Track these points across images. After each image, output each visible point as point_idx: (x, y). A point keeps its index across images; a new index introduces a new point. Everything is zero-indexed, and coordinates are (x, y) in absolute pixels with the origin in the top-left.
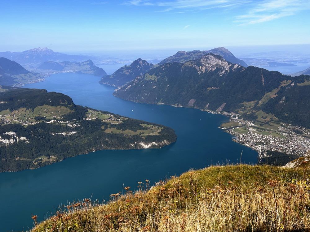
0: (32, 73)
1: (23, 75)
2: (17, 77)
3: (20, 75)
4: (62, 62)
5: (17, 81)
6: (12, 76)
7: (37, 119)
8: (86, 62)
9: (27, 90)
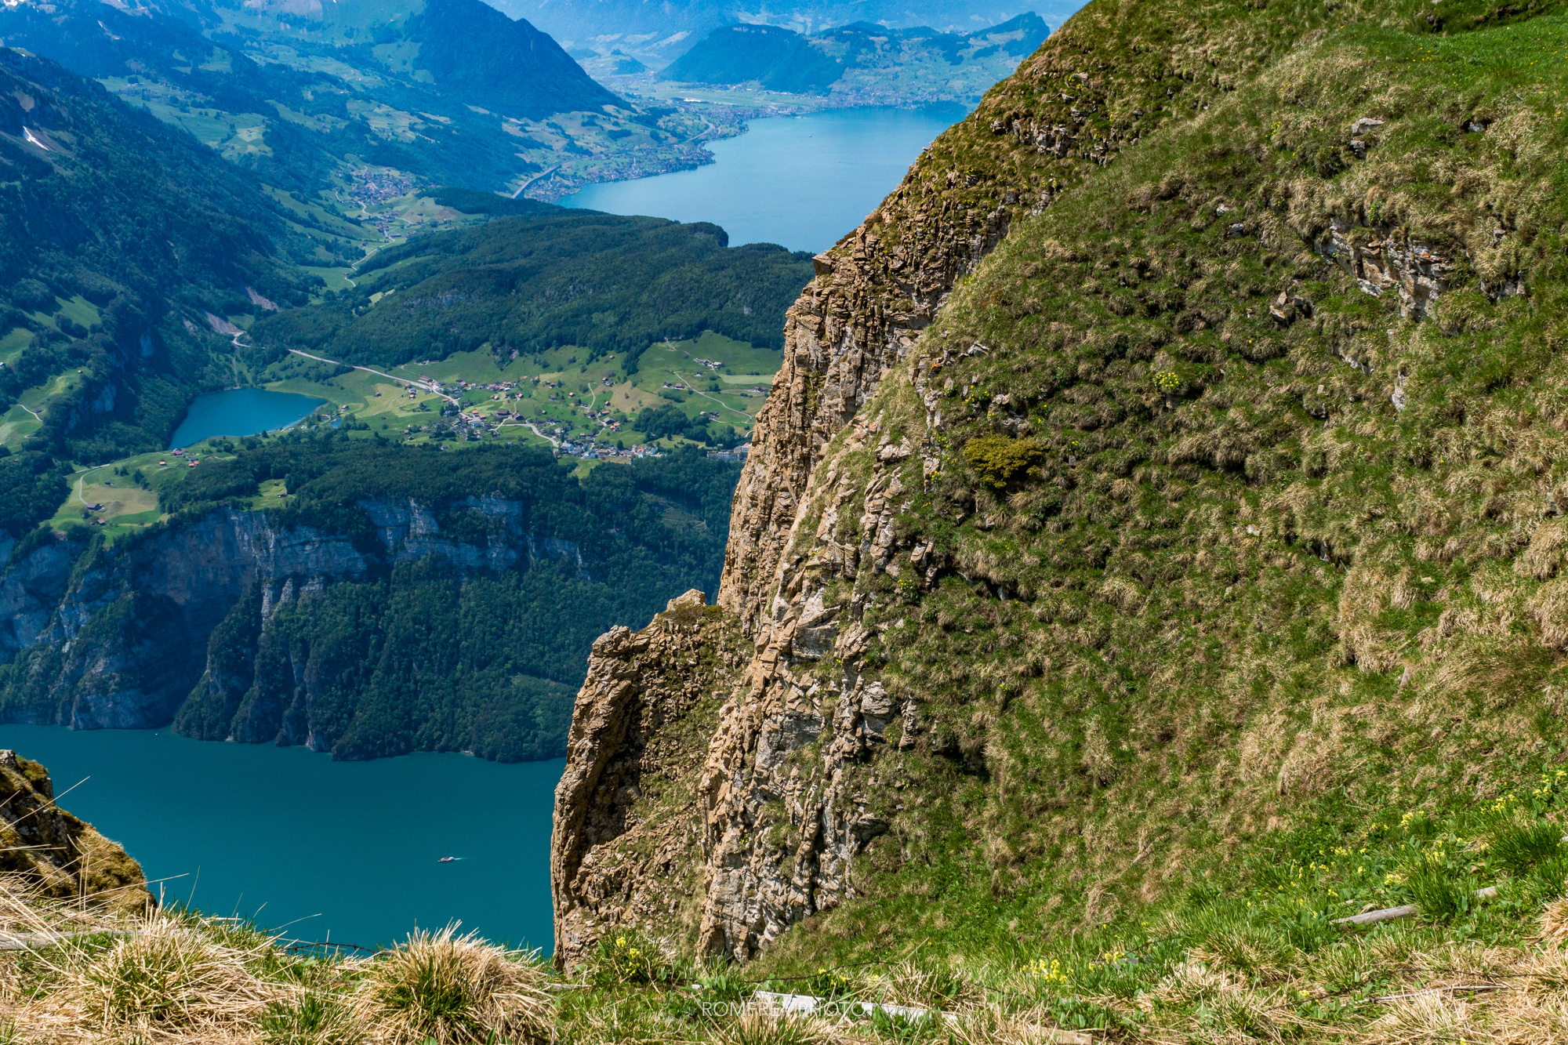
0: (627, 107)
1: (572, 123)
2: (539, 130)
3: (558, 118)
4: (828, 34)
5: (537, 160)
6: (511, 127)
7: (652, 425)
8: (1000, 29)
9: (598, 222)
